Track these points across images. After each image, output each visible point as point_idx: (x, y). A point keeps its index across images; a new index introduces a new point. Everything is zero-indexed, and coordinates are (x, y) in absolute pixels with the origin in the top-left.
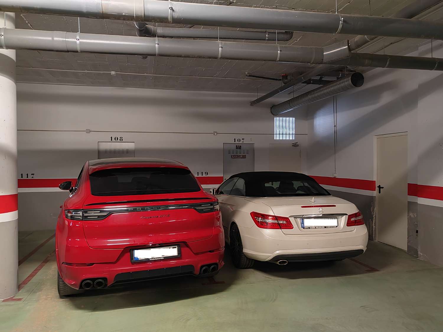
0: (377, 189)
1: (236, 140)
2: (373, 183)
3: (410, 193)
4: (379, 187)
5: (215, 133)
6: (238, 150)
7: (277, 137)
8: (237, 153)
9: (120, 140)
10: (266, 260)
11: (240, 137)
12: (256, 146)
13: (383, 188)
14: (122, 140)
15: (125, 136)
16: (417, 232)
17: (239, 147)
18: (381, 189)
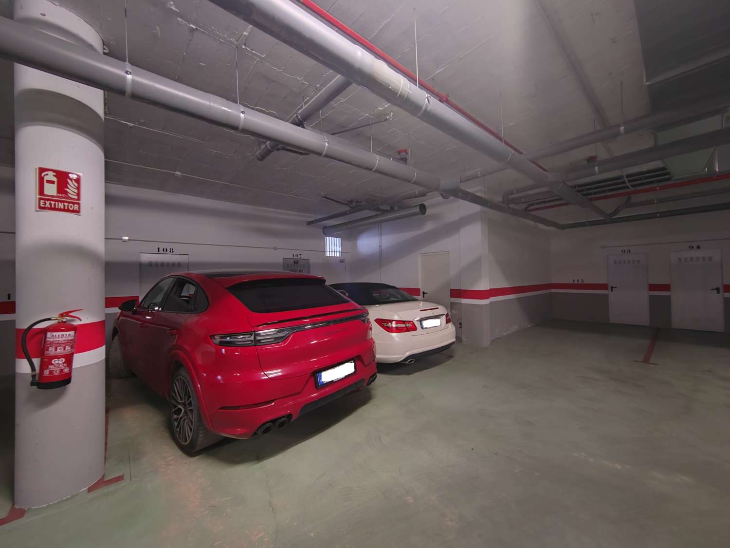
0: (422, 294)
1: (295, 256)
2: (418, 290)
3: (452, 296)
4: (424, 293)
5: (275, 249)
6: (296, 265)
7: (328, 254)
8: (294, 267)
9: (170, 251)
10: (398, 361)
11: (298, 253)
12: (311, 261)
13: (426, 293)
14: (173, 252)
15: (177, 248)
16: (461, 324)
17: (296, 262)
18: (425, 295)
